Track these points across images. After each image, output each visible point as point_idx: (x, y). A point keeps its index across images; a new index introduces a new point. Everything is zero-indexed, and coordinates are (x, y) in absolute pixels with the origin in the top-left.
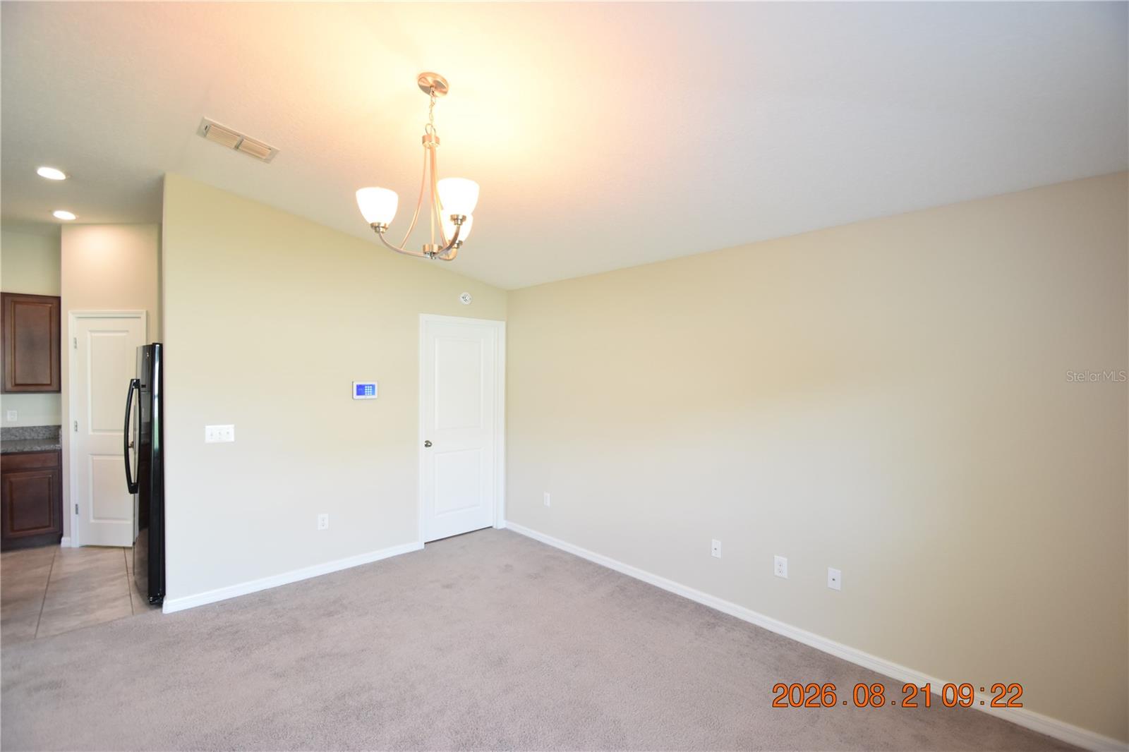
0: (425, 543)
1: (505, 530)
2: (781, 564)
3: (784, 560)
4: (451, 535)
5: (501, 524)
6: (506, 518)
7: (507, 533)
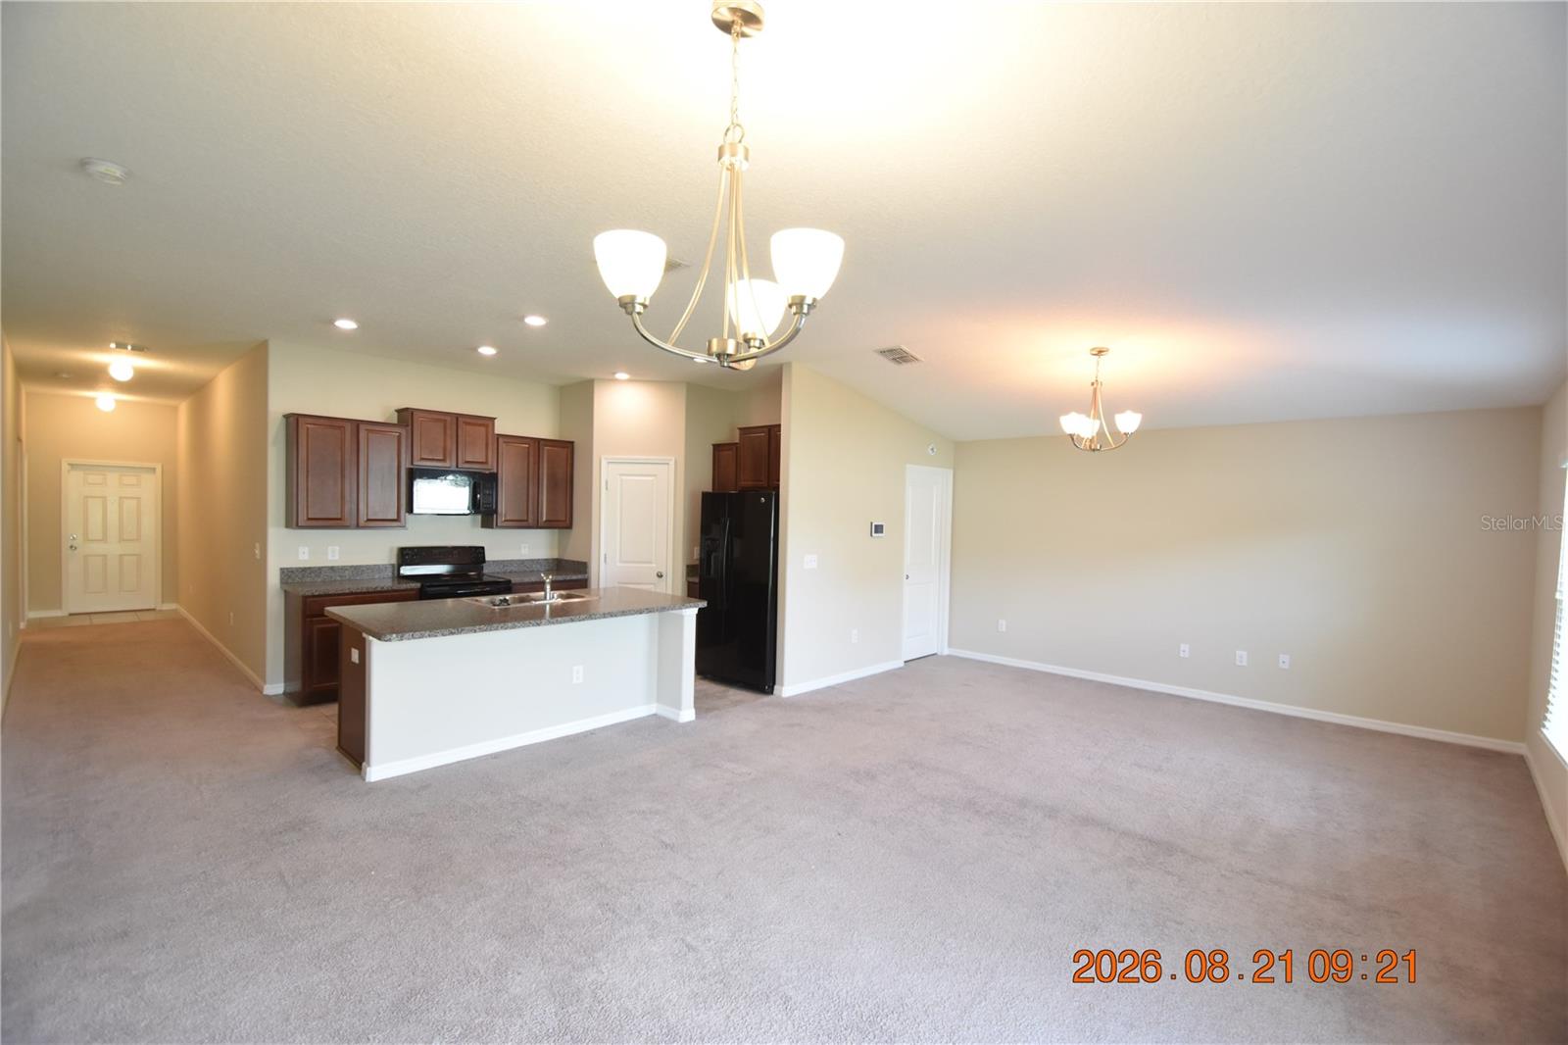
0: (905, 662)
1: (949, 656)
2: (1242, 657)
3: (1244, 654)
4: (914, 657)
5: (946, 651)
6: (950, 645)
7: (951, 659)
